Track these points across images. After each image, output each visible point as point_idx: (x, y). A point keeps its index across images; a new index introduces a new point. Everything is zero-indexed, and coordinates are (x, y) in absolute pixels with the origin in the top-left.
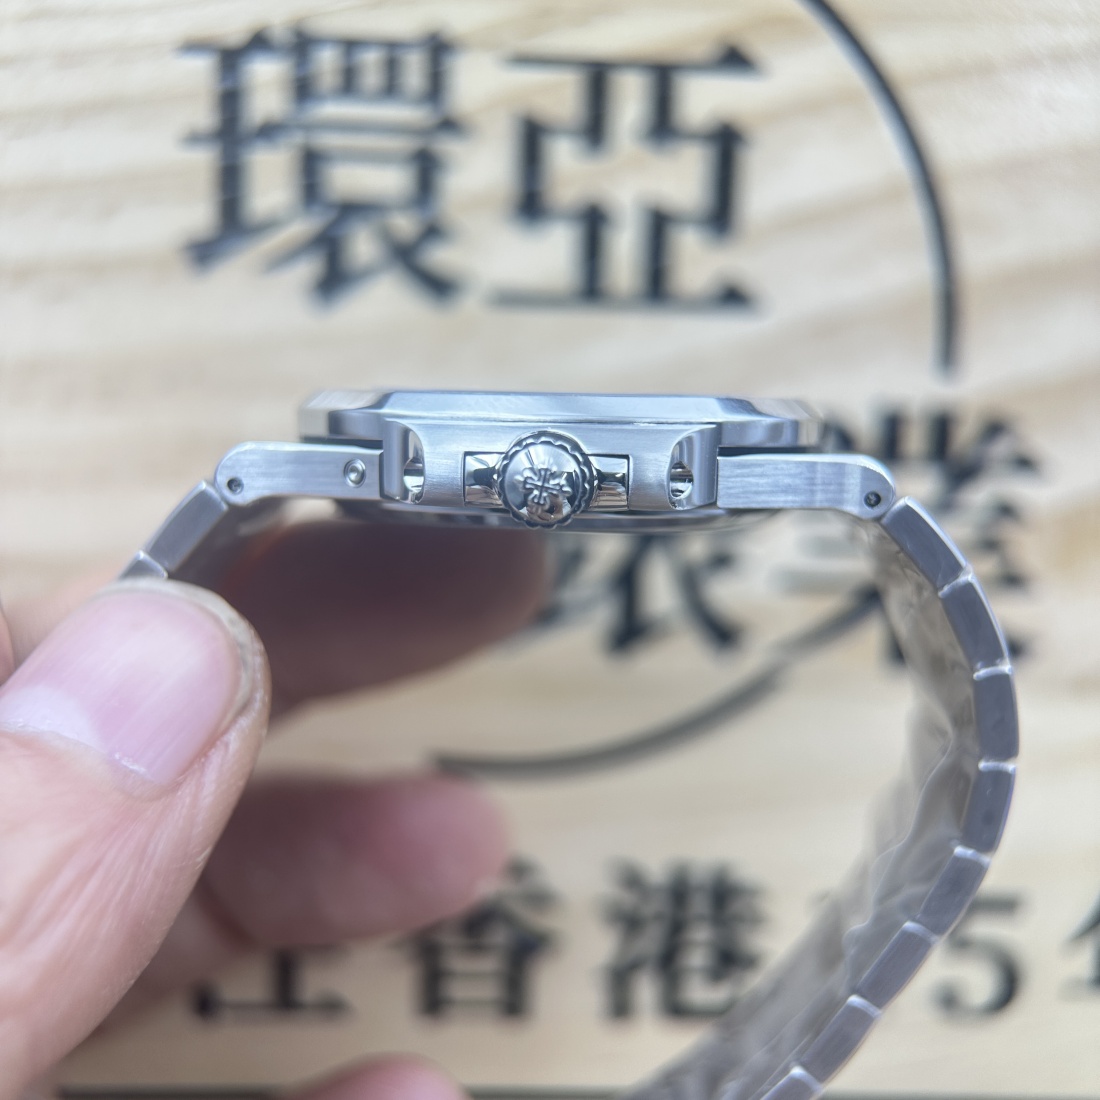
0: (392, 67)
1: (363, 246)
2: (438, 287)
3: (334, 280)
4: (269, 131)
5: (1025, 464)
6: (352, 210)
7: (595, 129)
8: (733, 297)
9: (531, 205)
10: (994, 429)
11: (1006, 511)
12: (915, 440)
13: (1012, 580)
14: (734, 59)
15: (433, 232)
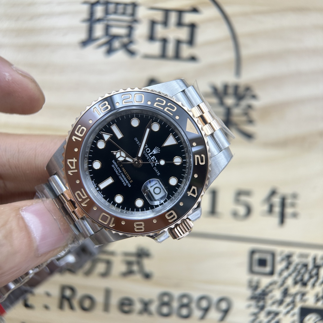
0: (125, 9)
1: (116, 44)
2: (132, 53)
3: (110, 51)
4: (99, 20)
5: (254, 97)
6: (115, 37)
7: (165, 23)
8: (193, 59)
9: (152, 38)
10: (248, 89)
11: (250, 107)
12: (231, 91)
13: (251, 122)
14: (195, 10)
15: (131, 42)
